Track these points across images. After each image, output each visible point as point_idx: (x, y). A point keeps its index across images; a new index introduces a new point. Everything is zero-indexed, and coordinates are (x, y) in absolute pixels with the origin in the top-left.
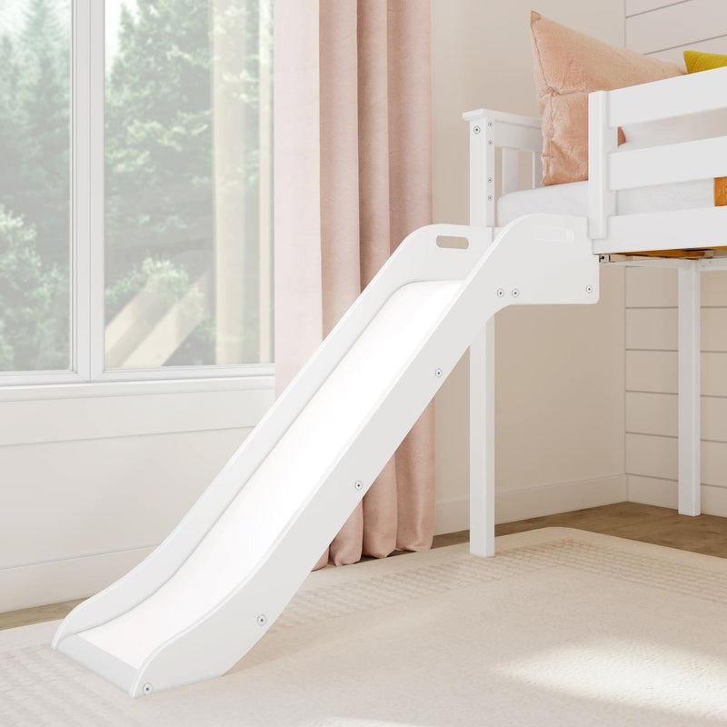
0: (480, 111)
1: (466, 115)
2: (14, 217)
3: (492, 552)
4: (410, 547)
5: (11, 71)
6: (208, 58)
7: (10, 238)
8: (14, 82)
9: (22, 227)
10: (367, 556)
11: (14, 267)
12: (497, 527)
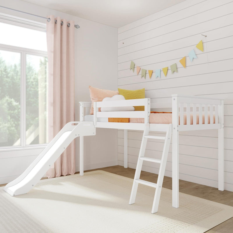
0: (81, 102)
1: (79, 102)
2: (17, 102)
3: (83, 175)
4: (70, 174)
5: (16, 72)
6: (38, 89)
7: (16, 107)
8: (17, 74)
9: (19, 105)
10: (62, 176)
11: (17, 113)
12: (84, 171)
